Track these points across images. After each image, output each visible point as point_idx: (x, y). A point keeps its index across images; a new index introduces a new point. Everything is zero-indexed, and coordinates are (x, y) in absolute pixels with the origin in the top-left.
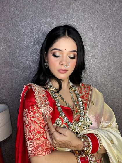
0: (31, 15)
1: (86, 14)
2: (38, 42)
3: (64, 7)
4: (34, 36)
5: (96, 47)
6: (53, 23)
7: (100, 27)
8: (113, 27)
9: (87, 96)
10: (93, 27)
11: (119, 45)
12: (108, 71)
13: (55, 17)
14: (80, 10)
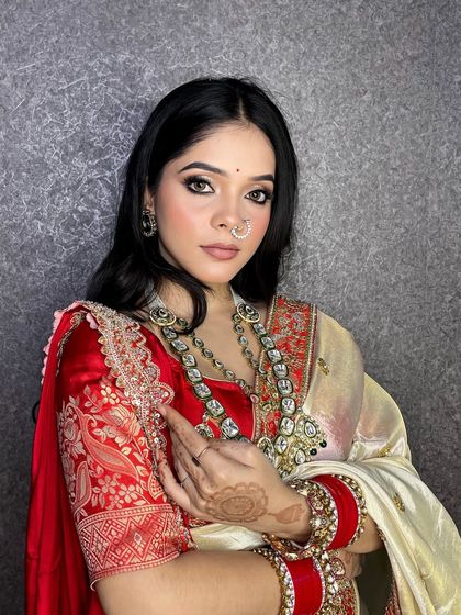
0: (51, 33)
1: (271, 40)
2: (81, 146)
3: (186, 6)
4: (63, 122)
5: (309, 167)
6: (141, 71)
7: (326, 90)
8: (373, 93)
9: (299, 341)
10: (299, 91)
11: (398, 162)
12: (355, 262)
13: (151, 47)
14: (247, 21)
